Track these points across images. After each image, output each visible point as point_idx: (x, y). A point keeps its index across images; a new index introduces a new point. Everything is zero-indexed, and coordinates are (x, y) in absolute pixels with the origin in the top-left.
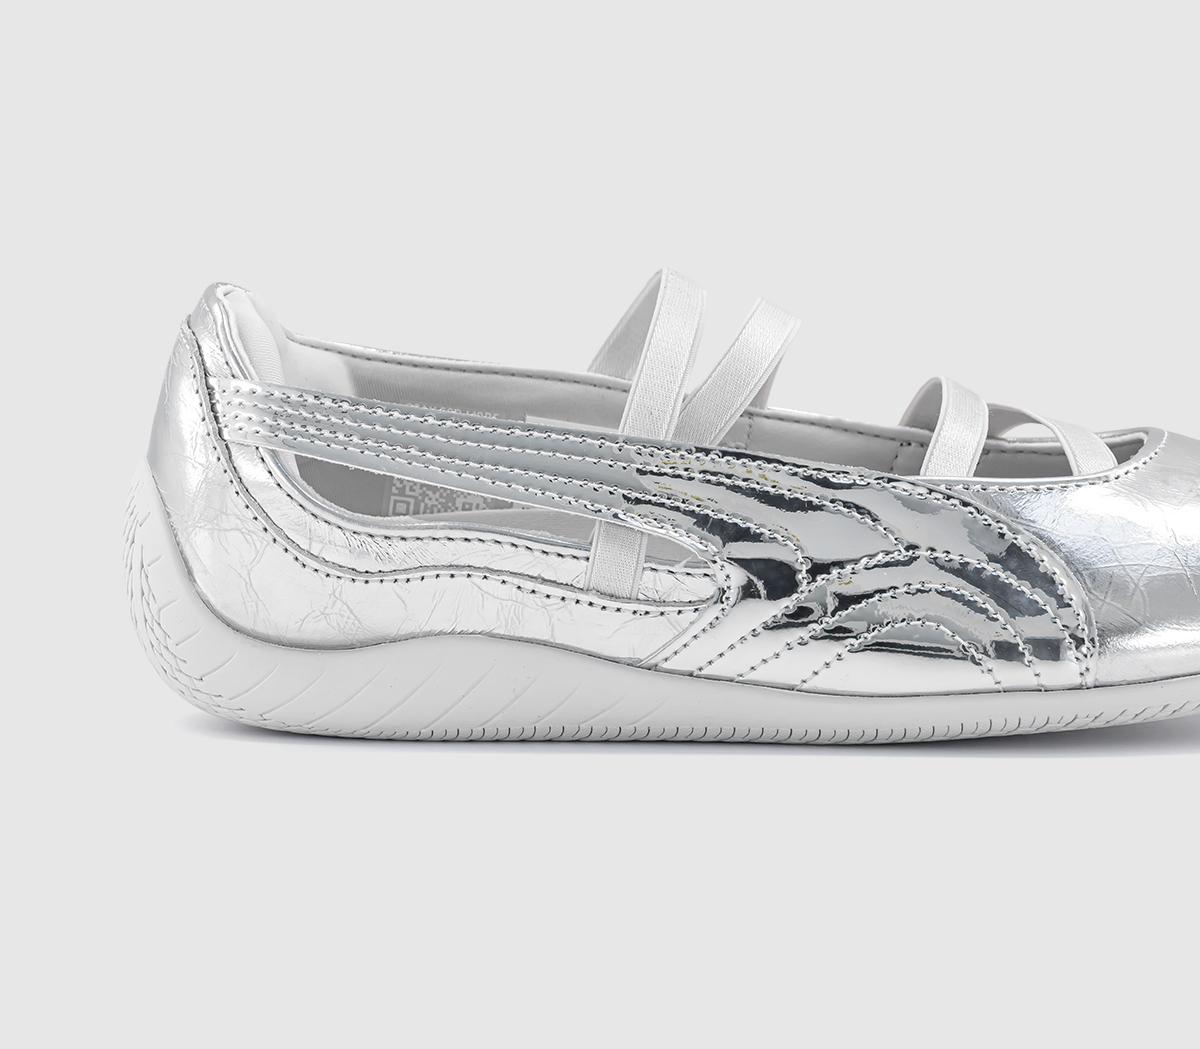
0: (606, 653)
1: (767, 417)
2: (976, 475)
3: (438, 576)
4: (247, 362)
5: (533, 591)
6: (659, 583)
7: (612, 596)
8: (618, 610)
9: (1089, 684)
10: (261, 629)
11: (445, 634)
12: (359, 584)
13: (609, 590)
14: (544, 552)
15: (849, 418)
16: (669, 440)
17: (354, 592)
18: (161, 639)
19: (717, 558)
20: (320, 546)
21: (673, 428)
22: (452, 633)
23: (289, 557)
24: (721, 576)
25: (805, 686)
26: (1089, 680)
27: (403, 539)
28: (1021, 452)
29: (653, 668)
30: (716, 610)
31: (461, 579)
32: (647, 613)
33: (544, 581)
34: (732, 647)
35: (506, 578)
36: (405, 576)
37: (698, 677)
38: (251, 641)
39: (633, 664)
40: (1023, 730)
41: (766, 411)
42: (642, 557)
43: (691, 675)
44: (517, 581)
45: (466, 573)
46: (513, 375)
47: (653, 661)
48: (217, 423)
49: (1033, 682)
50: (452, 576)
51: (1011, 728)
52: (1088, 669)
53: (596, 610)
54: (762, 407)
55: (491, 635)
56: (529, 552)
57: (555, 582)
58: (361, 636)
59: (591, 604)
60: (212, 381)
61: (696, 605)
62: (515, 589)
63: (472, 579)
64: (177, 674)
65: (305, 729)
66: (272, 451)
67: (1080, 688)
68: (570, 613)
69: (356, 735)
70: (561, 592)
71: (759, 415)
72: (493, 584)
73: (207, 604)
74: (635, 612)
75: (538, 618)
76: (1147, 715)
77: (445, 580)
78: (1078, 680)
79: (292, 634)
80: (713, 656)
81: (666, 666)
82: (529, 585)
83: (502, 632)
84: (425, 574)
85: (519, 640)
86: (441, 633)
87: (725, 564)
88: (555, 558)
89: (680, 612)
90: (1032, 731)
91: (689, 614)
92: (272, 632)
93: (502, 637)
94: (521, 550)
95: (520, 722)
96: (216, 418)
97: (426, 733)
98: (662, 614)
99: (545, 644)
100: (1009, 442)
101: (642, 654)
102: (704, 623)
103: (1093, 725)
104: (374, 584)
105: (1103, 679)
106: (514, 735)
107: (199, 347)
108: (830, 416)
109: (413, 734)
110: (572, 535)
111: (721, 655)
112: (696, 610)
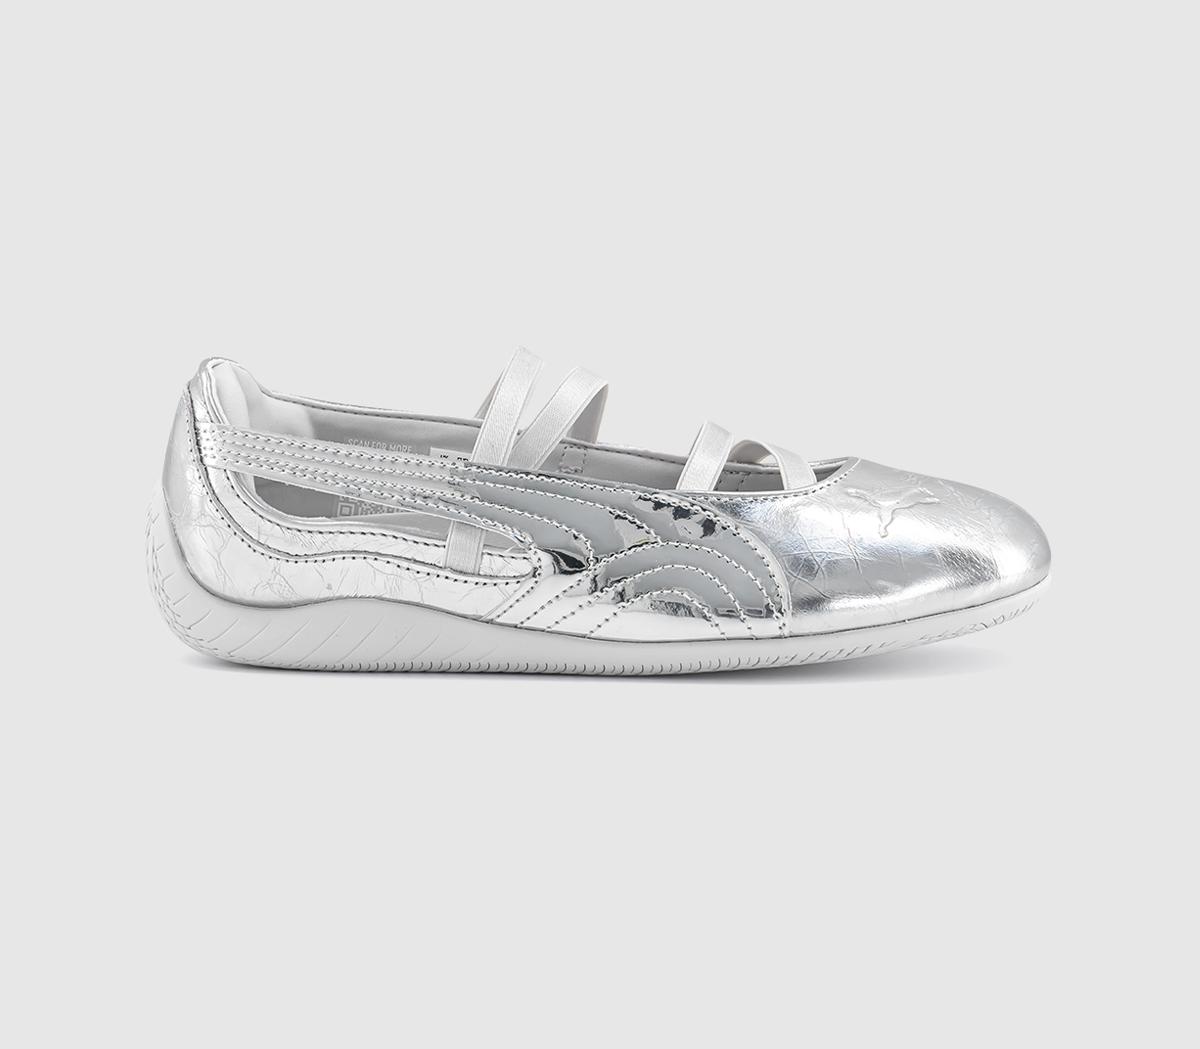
0: (459, 611)
1: (597, 449)
2: (716, 489)
3: (344, 558)
4: (221, 412)
5: (408, 569)
6: (491, 564)
7: (461, 572)
8: (466, 582)
9: (786, 635)
10: (228, 593)
11: (351, 598)
12: (292, 564)
13: (459, 569)
14: (415, 542)
15: (654, 450)
16: (505, 465)
17: (289, 568)
18: (165, 599)
19: (531, 547)
20: (266, 537)
21: (508, 457)
22: (355, 597)
23: (245, 545)
24: (535, 559)
25: (593, 635)
26: (786, 632)
27: (321, 533)
28: (772, 473)
29: (490, 622)
30: (531, 582)
31: (359, 561)
32: (485, 584)
33: (416, 561)
34: (543, 608)
35: (389, 560)
36: (322, 558)
37: (521, 628)
38: (222, 602)
39: (476, 619)
40: (743, 666)
41: (596, 445)
42: (481, 546)
43: (516, 627)
44: (397, 561)
45: (362, 556)
46: (422, 420)
47: (490, 617)
48: (200, 453)
49: (747, 634)
50: (354, 558)
51: (734, 665)
52: (784, 625)
53: (451, 582)
54: (594, 443)
55: (381, 599)
56: (404, 542)
57: (423, 562)
58: (295, 599)
59: (447, 578)
60: (198, 425)
61: (518, 579)
62: (396, 567)
63: (368, 560)
64: (176, 625)
65: (258, 663)
66: (235, 473)
67: (780, 637)
68: (434, 584)
69: (292, 667)
70: (427, 569)
71: (592, 448)
72: (380, 564)
73: (194, 576)
74: (477, 583)
75: (411, 587)
76: (829, 656)
77: (349, 561)
78: (778, 633)
79: (248, 597)
80: (530, 614)
81: (498, 620)
82: (405, 564)
83: (387, 596)
84: (335, 556)
85: (400, 602)
86: (348, 597)
87: (538, 551)
88: (422, 546)
89: (507, 583)
90: (749, 667)
91: (513, 585)
92: (235, 596)
93: (389, 600)
94: (400, 541)
95: (402, 658)
96: (200, 450)
97: (339, 666)
98: (495, 585)
99: (417, 605)
100: (763, 466)
101: (482, 612)
102: (523, 592)
103: (791, 664)
104: (301, 564)
105: (796, 632)
106: (399, 668)
107: (192, 402)
108: (641, 448)
109: (330, 667)
110: (435, 531)
111: (535, 613)
112: (518, 582)
